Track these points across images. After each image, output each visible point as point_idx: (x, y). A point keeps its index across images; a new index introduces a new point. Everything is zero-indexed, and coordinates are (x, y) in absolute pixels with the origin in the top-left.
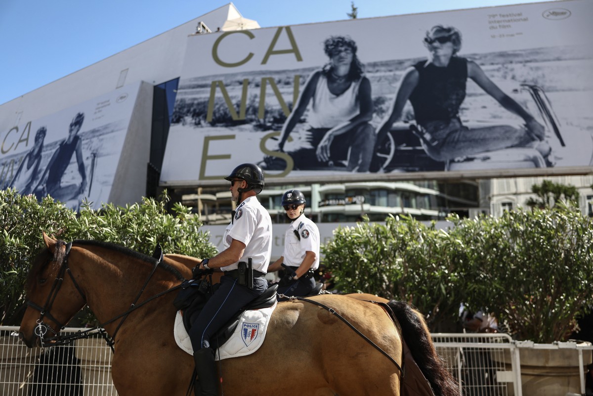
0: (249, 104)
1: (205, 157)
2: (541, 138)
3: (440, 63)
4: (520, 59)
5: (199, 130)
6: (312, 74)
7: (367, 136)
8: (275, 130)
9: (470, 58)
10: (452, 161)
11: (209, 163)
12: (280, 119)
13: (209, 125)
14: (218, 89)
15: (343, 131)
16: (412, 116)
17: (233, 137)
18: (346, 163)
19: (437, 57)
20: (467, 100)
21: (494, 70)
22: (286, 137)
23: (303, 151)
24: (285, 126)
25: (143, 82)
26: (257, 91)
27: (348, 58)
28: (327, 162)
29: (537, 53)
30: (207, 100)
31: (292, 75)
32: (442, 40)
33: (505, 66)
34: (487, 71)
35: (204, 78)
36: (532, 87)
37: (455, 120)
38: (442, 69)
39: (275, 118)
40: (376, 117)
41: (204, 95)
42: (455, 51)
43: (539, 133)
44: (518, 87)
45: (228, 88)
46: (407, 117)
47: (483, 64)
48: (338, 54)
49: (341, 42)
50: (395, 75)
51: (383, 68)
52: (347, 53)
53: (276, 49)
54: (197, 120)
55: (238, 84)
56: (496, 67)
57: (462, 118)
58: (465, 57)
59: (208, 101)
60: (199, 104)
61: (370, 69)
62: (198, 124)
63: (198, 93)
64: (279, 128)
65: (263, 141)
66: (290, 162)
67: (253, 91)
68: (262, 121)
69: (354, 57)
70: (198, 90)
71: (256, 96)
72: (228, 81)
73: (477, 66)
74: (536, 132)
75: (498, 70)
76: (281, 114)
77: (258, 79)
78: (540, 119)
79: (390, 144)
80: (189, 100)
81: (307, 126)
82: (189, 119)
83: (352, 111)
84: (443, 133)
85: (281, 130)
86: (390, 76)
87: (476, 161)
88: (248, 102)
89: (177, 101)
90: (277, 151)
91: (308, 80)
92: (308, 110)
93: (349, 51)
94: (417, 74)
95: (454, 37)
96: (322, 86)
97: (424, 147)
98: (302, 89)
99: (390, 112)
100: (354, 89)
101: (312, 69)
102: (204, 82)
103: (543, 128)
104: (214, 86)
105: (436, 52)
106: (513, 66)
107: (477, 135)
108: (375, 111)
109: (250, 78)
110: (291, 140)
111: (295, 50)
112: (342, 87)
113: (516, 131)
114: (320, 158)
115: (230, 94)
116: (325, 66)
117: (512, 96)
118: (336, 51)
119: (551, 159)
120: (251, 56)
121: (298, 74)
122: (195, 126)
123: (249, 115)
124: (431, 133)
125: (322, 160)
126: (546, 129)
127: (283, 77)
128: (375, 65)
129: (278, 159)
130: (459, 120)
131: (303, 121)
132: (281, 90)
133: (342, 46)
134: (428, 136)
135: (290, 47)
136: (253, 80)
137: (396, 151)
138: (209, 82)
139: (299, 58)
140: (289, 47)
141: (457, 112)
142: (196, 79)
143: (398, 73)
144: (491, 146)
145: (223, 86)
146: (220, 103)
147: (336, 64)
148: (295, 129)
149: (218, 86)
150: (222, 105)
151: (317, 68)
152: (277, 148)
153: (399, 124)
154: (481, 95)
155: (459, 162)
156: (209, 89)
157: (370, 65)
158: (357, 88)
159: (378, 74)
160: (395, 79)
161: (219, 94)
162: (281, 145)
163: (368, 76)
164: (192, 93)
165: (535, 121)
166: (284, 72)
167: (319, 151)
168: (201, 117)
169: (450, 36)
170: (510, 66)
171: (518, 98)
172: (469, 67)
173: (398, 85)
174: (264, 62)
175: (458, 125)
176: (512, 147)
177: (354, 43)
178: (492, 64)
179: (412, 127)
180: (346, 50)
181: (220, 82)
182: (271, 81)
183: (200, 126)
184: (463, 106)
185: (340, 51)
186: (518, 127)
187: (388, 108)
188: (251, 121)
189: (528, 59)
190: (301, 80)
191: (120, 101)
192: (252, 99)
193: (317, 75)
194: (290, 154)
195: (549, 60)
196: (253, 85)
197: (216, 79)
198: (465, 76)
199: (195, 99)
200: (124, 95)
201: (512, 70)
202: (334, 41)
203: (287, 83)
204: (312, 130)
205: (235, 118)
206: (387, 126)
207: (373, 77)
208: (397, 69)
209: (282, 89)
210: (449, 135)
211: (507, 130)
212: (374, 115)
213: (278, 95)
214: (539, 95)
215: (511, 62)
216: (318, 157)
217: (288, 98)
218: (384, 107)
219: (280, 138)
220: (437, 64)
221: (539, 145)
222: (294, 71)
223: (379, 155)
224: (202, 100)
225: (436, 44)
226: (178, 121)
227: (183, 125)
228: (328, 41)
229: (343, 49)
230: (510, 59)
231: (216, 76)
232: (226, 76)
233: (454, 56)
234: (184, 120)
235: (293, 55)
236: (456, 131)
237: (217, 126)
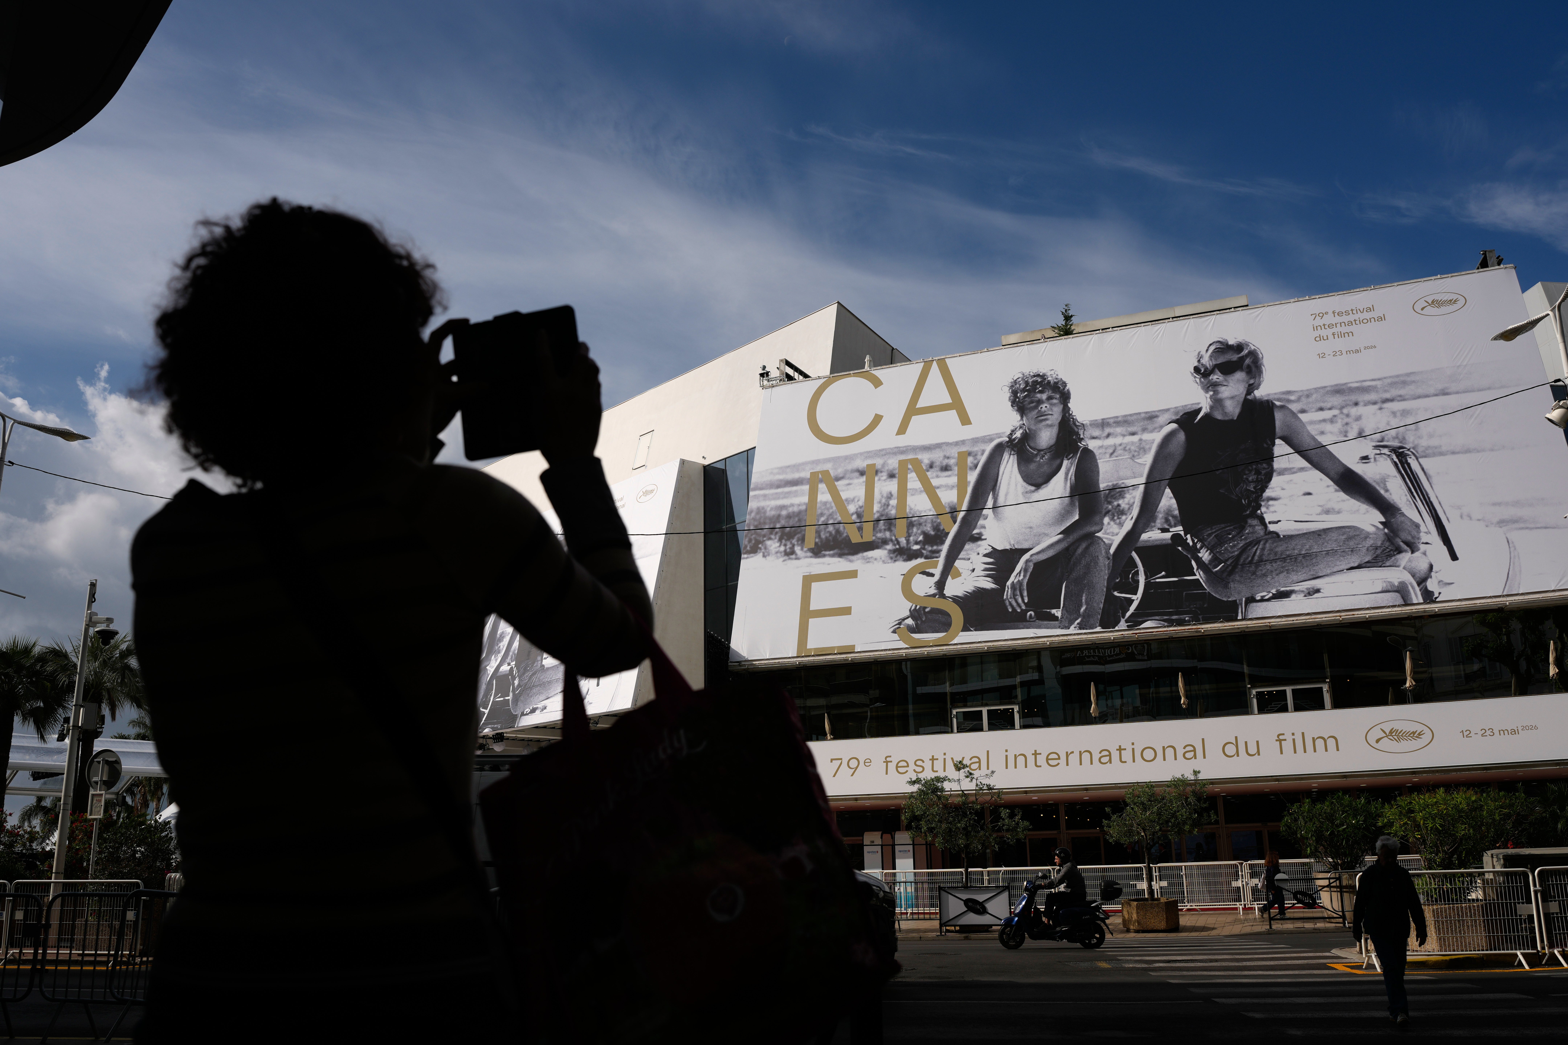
0: (878, 512)
1: (807, 614)
2: (1413, 548)
3: (1225, 414)
4: (1373, 396)
5: (792, 563)
6: (989, 448)
7: (1095, 560)
8: (926, 558)
9: (1278, 400)
10: (1251, 600)
11: (814, 623)
12: (936, 538)
13: (809, 554)
14: (822, 487)
15: (1050, 553)
16: (1174, 517)
17: (853, 574)
18: (1058, 613)
19: (1217, 402)
20: (1276, 480)
21: (1324, 421)
22: (948, 568)
23: (980, 593)
24: (945, 548)
25: (683, 462)
26: (892, 486)
27: (1055, 414)
28: (1024, 612)
29: (1404, 383)
30: (804, 507)
31: (954, 452)
32: (1227, 369)
33: (1345, 411)
34: (1312, 422)
35: (796, 467)
36: (1394, 450)
37: (1255, 522)
38: (1228, 424)
39: (925, 534)
40: (1109, 524)
41: (798, 499)
42: (1251, 389)
43: (1409, 538)
44: (1371, 452)
45: (840, 484)
46: (1167, 520)
47: (1303, 411)
48: (1036, 407)
49: (1040, 383)
50: (1141, 440)
51: (1119, 430)
52: (1054, 405)
53: (920, 405)
54: (789, 546)
55: (857, 474)
56: (1327, 414)
57: (1268, 518)
58: (1271, 398)
59: (806, 510)
60: (789, 517)
61: (1096, 432)
62: (790, 553)
63: (787, 495)
64: (935, 553)
65: (907, 579)
66: (957, 615)
67: (885, 487)
68: (903, 541)
69: (1066, 410)
70: (787, 489)
71: (890, 496)
72: (840, 471)
73: (1294, 415)
74: (1404, 535)
75: (1332, 421)
76: (937, 528)
77: (893, 463)
78: (1409, 509)
79: (1137, 573)
80: (772, 509)
81: (984, 547)
82: (773, 545)
83: (1064, 514)
84: (1233, 548)
85: (939, 557)
86: (1133, 443)
87: (1293, 596)
88: (876, 508)
89: (751, 512)
90: (934, 595)
91: (983, 459)
92: (986, 518)
93: (1055, 401)
94: (1181, 436)
95: (1248, 361)
96: (1009, 467)
97: (1199, 575)
98: (972, 477)
99: (1135, 512)
100: (1067, 474)
101: (988, 439)
102: (796, 476)
103: (1417, 526)
104: (814, 480)
105: (1216, 392)
106: (1360, 410)
107: (1296, 548)
108: (1107, 512)
109: (878, 462)
110: (958, 574)
111: (957, 404)
112: (1046, 469)
113: (1367, 536)
114: (1011, 604)
115: (844, 495)
116: (1013, 432)
117: (1359, 469)
118: (1032, 402)
119: (1431, 585)
120: (878, 419)
121: (964, 449)
122: (786, 558)
123: (880, 531)
124: (1211, 549)
125: (1014, 609)
126: (1423, 528)
127: (937, 456)
128: (1103, 424)
129: (934, 611)
130: (1262, 519)
131: (978, 538)
132: (935, 482)
133: (1041, 392)
134: (1205, 555)
135: (948, 400)
136: (883, 465)
137: (1147, 585)
138: (806, 474)
139: (965, 420)
140: (946, 398)
141: (1259, 507)
142: (783, 469)
143: (1146, 436)
144: (1322, 569)
145: (831, 481)
146: (827, 513)
147: (1033, 428)
148: (962, 555)
149: (821, 481)
150: (831, 516)
151: (999, 435)
152: (933, 591)
153: (1152, 536)
154: (1302, 469)
155: (1262, 600)
156: (806, 488)
157: (1095, 424)
158: (1073, 470)
159: (1111, 441)
160: (1142, 449)
161: (824, 496)
162: (940, 585)
163: (1092, 445)
164: (777, 497)
165: (1403, 515)
166: (938, 446)
167: (1008, 593)
168: (794, 541)
169: (1242, 359)
170: (1354, 411)
171: (1368, 472)
172: (1278, 416)
173: (1148, 459)
174: (902, 430)
175: (1259, 529)
176: (1359, 567)
177: (1065, 384)
178: (1321, 409)
179: (1176, 537)
180: (1050, 398)
181: (826, 473)
182: (916, 463)
183: (793, 556)
184: (1268, 493)
185: (1040, 402)
186: (1371, 529)
187: (1131, 506)
188: (885, 542)
189: (1387, 396)
190: (970, 460)
191: (643, 499)
192: (884, 501)
193: (999, 450)
194: (956, 600)
195: (1427, 396)
196: (884, 476)
197: (818, 468)
198: (1270, 436)
199: (783, 507)
200: (650, 488)
201: (1358, 418)
202: (1027, 383)
203: (946, 468)
204: (994, 553)
205: (855, 539)
206: (1131, 537)
207: (1101, 447)
208: (1144, 430)
209: (937, 480)
210: (1244, 550)
211: (1351, 534)
212: (1106, 520)
213: (931, 491)
214: (1409, 465)
215: (1356, 404)
216: (1007, 603)
217: (949, 497)
218: (1123, 503)
219: (937, 572)
220: (1218, 416)
221: (1410, 561)
222: (957, 444)
223: (1116, 594)
224: (796, 509)
225: (1216, 377)
226: (754, 550)
227: (764, 556)
228: (1015, 382)
229: (1044, 396)
230: (1354, 398)
231: (817, 462)
232: (835, 460)
233: (1249, 397)
234: (766, 548)
235: (953, 414)
236: (1257, 542)
237: (824, 556)
